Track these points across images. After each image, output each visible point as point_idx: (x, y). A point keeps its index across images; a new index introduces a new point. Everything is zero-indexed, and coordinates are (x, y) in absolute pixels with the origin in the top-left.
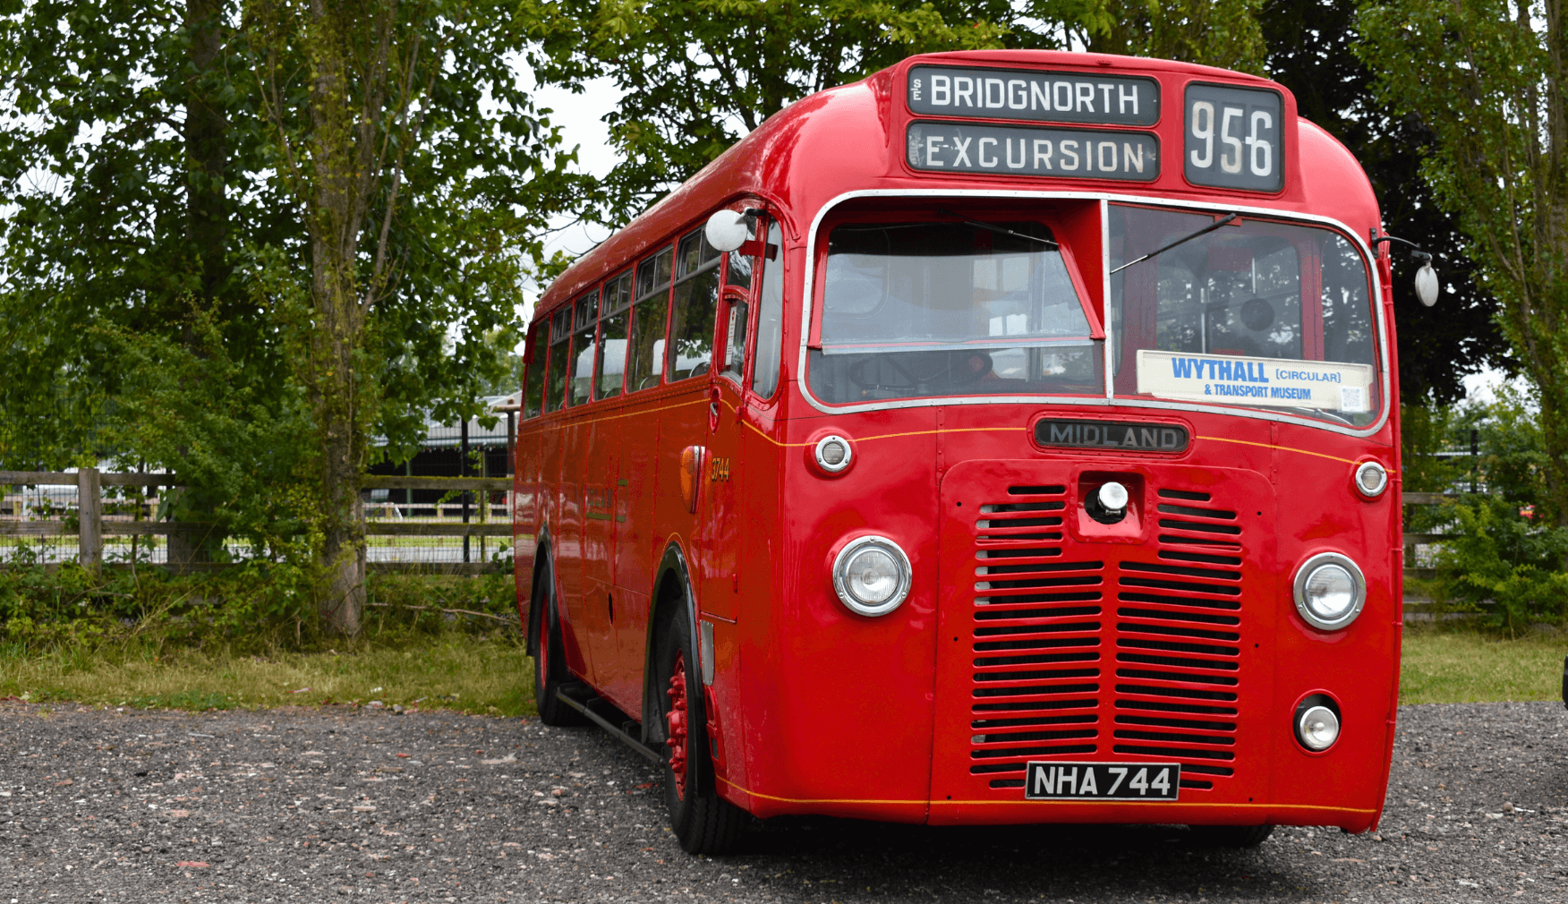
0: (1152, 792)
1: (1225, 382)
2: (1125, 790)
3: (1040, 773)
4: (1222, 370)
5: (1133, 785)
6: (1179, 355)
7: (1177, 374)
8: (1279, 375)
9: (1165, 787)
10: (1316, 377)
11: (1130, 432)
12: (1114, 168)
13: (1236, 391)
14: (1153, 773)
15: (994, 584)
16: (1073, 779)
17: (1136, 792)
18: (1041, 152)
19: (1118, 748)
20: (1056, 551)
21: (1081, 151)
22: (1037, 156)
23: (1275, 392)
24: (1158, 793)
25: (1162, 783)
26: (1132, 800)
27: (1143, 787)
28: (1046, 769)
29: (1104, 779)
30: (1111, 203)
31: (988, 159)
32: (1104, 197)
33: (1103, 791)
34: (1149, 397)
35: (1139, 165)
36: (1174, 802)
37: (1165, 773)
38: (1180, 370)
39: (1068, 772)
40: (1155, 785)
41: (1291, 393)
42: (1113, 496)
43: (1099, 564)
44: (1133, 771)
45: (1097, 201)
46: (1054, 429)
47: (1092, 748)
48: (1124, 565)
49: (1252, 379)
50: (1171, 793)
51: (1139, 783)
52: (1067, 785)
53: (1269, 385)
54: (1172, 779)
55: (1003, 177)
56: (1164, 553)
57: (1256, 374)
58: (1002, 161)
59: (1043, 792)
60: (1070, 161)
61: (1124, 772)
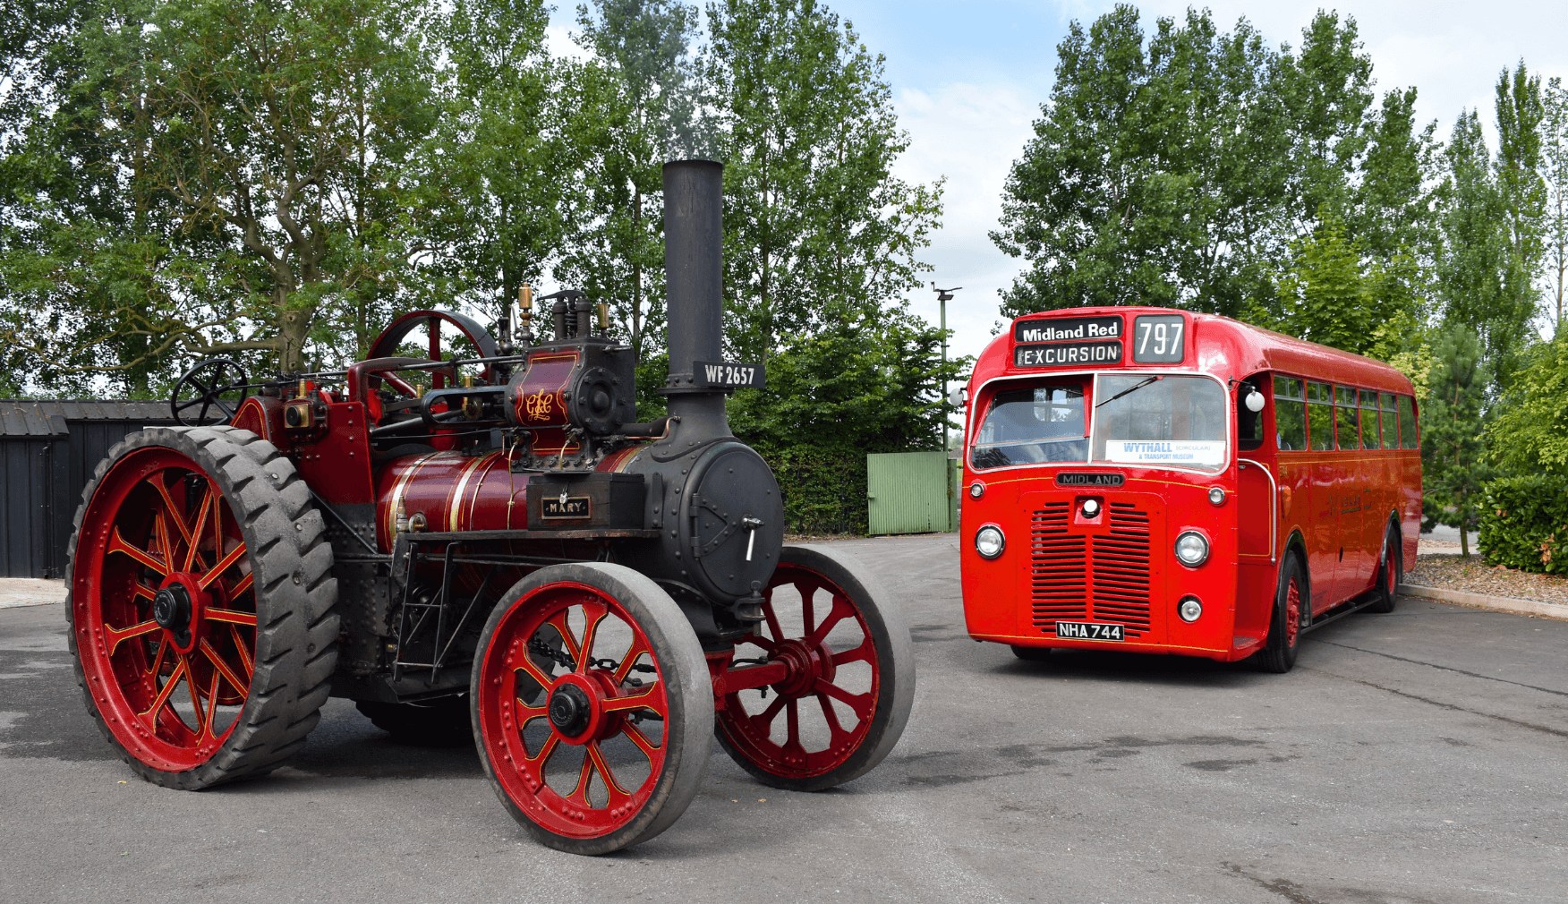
0: (1112, 637)
1: (1150, 453)
2: (1100, 635)
3: (1061, 626)
4: (1148, 448)
5: (1103, 633)
6: (1127, 442)
7: (1126, 450)
8: (1178, 448)
9: (1118, 635)
10: (1197, 448)
11: (1099, 478)
12: (1103, 358)
13: (1155, 457)
14: (1111, 629)
15: (1044, 545)
16: (1076, 629)
17: (1105, 637)
18: (1072, 354)
19: (1096, 617)
20: (1066, 531)
21: (1089, 352)
22: (1070, 356)
23: (1175, 456)
24: (1115, 637)
25: (1116, 633)
26: (1103, 641)
27: (1108, 635)
28: (1064, 625)
29: (1090, 631)
30: (1099, 375)
31: (1050, 359)
32: (1096, 372)
33: (1090, 636)
34: (1110, 462)
35: (1114, 356)
36: (1122, 642)
37: (1117, 629)
38: (1128, 449)
39: (1074, 626)
40: (1113, 634)
41: (1182, 457)
42: (1091, 506)
43: (1084, 536)
44: (1102, 628)
45: (1092, 375)
46: (1065, 477)
47: (1084, 617)
48: (1095, 537)
49: (1163, 451)
50: (1121, 638)
51: (1105, 632)
52: (1074, 632)
53: (1172, 453)
54: (1121, 631)
55: (1056, 367)
56: (1113, 532)
57: (1166, 448)
58: (1056, 359)
59: (1064, 635)
60: (1084, 357)
61: (1098, 628)
